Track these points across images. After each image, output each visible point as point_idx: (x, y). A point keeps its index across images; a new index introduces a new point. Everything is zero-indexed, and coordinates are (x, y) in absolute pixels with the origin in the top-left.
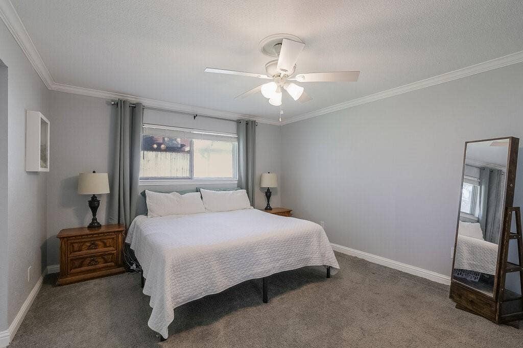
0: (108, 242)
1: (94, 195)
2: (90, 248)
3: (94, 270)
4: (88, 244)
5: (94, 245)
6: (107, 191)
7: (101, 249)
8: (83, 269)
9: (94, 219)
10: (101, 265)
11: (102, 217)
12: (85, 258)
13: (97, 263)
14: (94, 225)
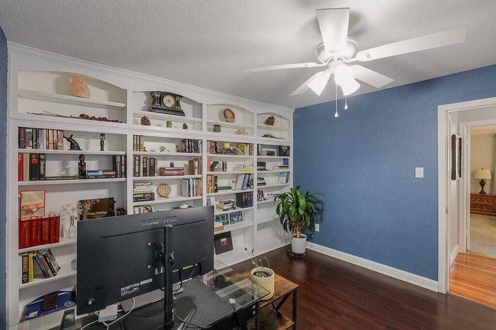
0: (489, 200)
1: (482, 180)
2: (480, 201)
3: (481, 211)
4: (479, 199)
5: (481, 200)
6: (490, 178)
7: (485, 203)
8: (476, 209)
9: (482, 190)
10: (485, 210)
11: (487, 189)
12: (477, 205)
13: (483, 208)
14: (482, 192)
